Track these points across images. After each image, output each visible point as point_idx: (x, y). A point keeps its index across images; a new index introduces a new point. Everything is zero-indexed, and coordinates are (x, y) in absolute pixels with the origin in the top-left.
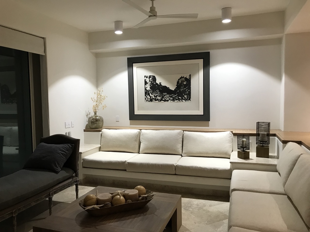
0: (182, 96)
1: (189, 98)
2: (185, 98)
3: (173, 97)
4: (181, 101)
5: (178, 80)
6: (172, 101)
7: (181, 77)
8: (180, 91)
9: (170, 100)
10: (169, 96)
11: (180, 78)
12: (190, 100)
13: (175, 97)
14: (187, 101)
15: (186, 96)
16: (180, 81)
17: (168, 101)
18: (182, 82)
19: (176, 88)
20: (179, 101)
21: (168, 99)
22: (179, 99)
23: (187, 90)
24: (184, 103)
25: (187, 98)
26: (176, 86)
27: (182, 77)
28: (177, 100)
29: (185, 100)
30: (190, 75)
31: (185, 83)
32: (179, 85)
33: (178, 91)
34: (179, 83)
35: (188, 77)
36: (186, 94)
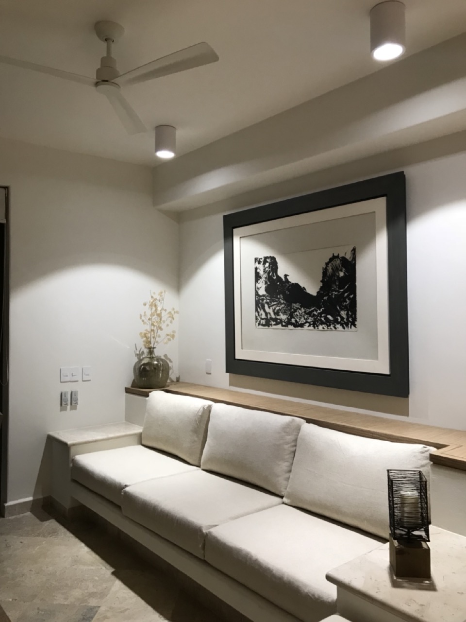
0: (336, 314)
1: (351, 321)
2: (342, 318)
3: (314, 315)
4: (332, 327)
5: (324, 266)
6: (311, 328)
7: (331, 256)
8: (330, 298)
9: (307, 324)
10: (305, 312)
11: (331, 260)
12: (355, 326)
13: (318, 316)
14: (346, 329)
15: (343, 313)
16: (330, 270)
17: (302, 325)
18: (336, 270)
19: (321, 289)
20: (328, 326)
21: (303, 321)
22: (327, 323)
23: (346, 294)
24: (339, 335)
25: (348, 319)
26: (321, 284)
27: (334, 258)
28: (322, 323)
29: (342, 325)
30: (354, 250)
31: (342, 274)
32: (327, 281)
33: (326, 298)
34: (328, 274)
35: (348, 257)
36: (345, 308)
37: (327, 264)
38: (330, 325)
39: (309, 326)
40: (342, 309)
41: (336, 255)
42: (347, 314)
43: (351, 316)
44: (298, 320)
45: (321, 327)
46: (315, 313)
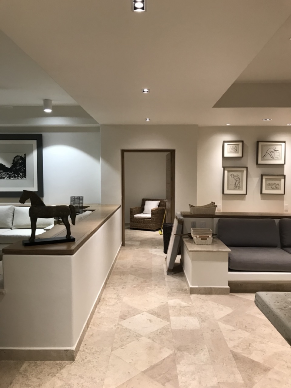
0: (18, 174)
1: (24, 176)
2: (21, 176)
3: (9, 175)
4: (17, 178)
5: (13, 158)
6: (8, 179)
7: (16, 155)
8: (16, 169)
9: (6, 178)
10: (5, 174)
11: (16, 157)
12: (25, 178)
13: (11, 175)
14: (22, 179)
15: (21, 174)
16: (16, 160)
17: (4, 178)
18: (18, 160)
19: (12, 166)
20: (15, 178)
21: (4, 176)
22: (15, 177)
23: (22, 168)
24: (19, 181)
25: (23, 176)
26: (12, 164)
27: (17, 156)
28: (13, 177)
29: (21, 178)
30: (25, 155)
31: (20, 162)
32: (15, 163)
33: (14, 169)
34: (15, 161)
35: (23, 156)
36: (22, 172)
37: (15, 158)
38: (16, 178)
39: (7, 178)
40: (20, 173)
41: (18, 155)
42: (23, 174)
43: (24, 175)
44: (2, 176)
45: (12, 178)
46: (10, 174)
